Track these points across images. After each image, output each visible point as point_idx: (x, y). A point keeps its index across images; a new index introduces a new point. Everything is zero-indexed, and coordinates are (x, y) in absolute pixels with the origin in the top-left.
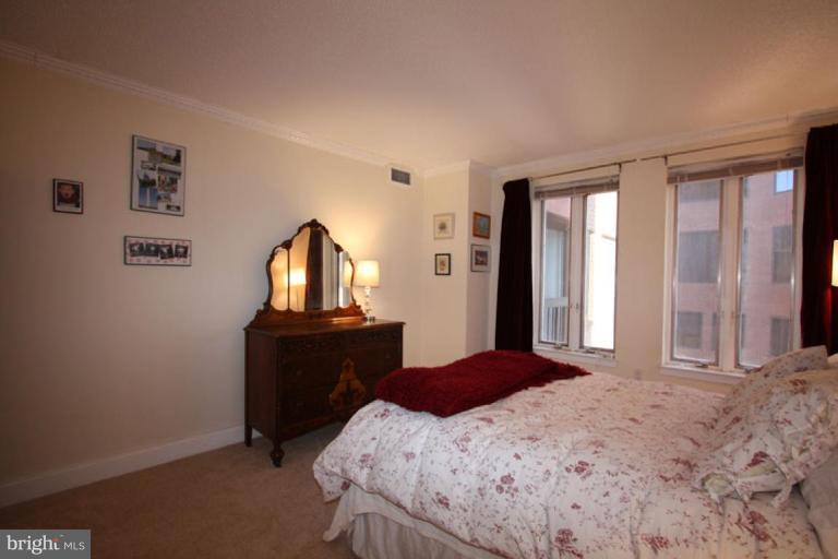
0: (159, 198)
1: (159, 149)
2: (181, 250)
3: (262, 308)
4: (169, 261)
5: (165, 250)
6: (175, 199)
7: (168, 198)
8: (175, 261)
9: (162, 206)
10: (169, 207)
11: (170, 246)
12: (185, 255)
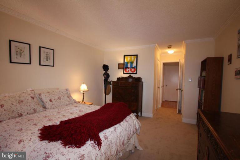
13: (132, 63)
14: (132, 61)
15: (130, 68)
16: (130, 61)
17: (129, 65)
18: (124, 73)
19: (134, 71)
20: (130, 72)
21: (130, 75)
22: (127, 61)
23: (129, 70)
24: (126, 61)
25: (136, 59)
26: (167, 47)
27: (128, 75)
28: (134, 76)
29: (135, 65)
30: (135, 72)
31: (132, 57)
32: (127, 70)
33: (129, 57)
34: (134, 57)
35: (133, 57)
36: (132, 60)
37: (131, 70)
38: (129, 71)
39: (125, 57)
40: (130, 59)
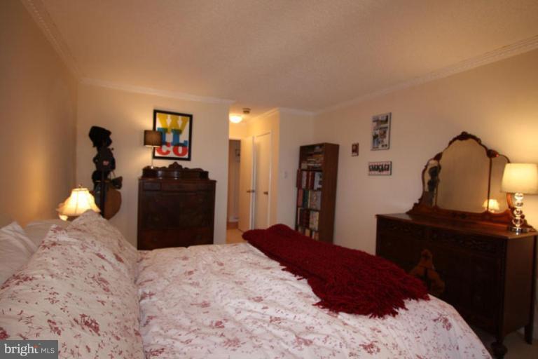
0: (379, 143)
1: (380, 119)
2: (387, 167)
3: (417, 202)
4: (381, 173)
5: (380, 167)
6: (386, 141)
7: (382, 141)
8: (385, 173)
9: (380, 146)
10: (383, 146)
11: (382, 166)
12: (388, 170)
13: (177, 133)
14: (177, 128)
15: (172, 144)
16: (173, 128)
17: (169, 138)
18: (154, 157)
19: (184, 153)
20: (172, 154)
21: (176, 163)
22: (164, 127)
23: (171, 149)
24: (159, 125)
25: (188, 123)
26: (242, 111)
27: (171, 162)
28: (184, 164)
29: (187, 139)
30: (186, 156)
31: (178, 119)
32: (165, 149)
33: (169, 116)
34: (182, 120)
35: (180, 117)
36: (177, 125)
37: (176, 151)
38: (168, 152)
39: (158, 114)
40: (171, 123)
